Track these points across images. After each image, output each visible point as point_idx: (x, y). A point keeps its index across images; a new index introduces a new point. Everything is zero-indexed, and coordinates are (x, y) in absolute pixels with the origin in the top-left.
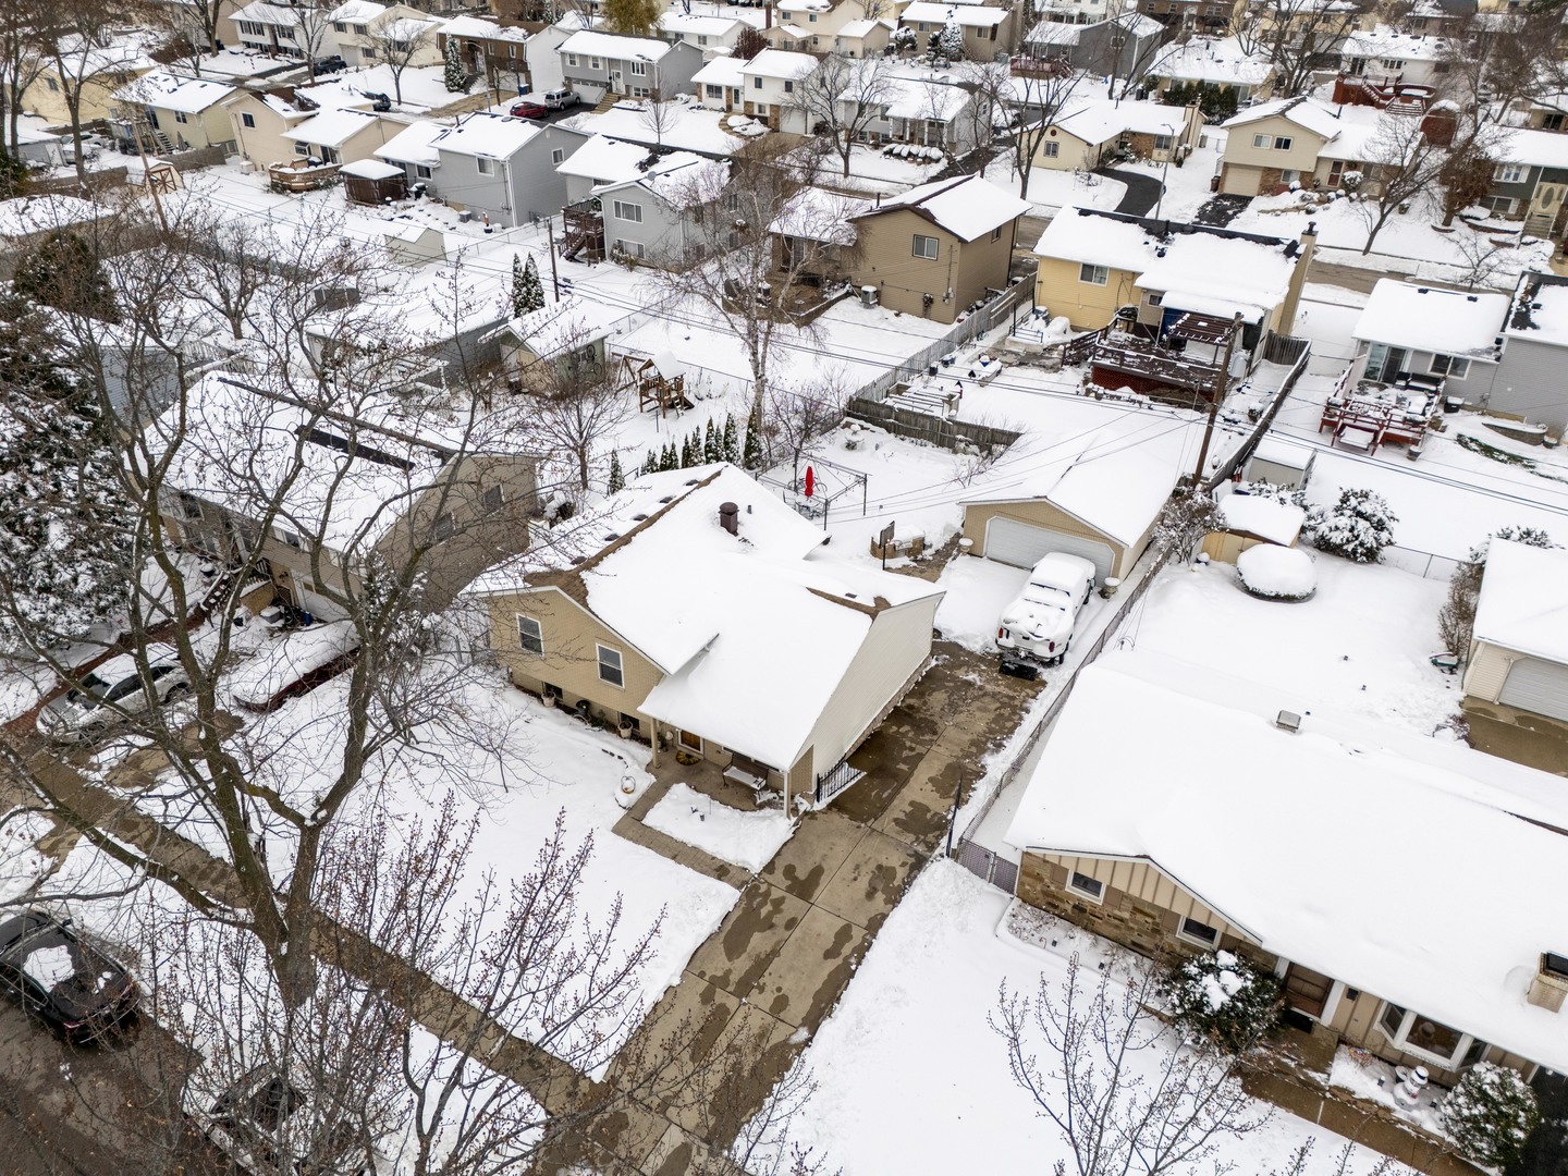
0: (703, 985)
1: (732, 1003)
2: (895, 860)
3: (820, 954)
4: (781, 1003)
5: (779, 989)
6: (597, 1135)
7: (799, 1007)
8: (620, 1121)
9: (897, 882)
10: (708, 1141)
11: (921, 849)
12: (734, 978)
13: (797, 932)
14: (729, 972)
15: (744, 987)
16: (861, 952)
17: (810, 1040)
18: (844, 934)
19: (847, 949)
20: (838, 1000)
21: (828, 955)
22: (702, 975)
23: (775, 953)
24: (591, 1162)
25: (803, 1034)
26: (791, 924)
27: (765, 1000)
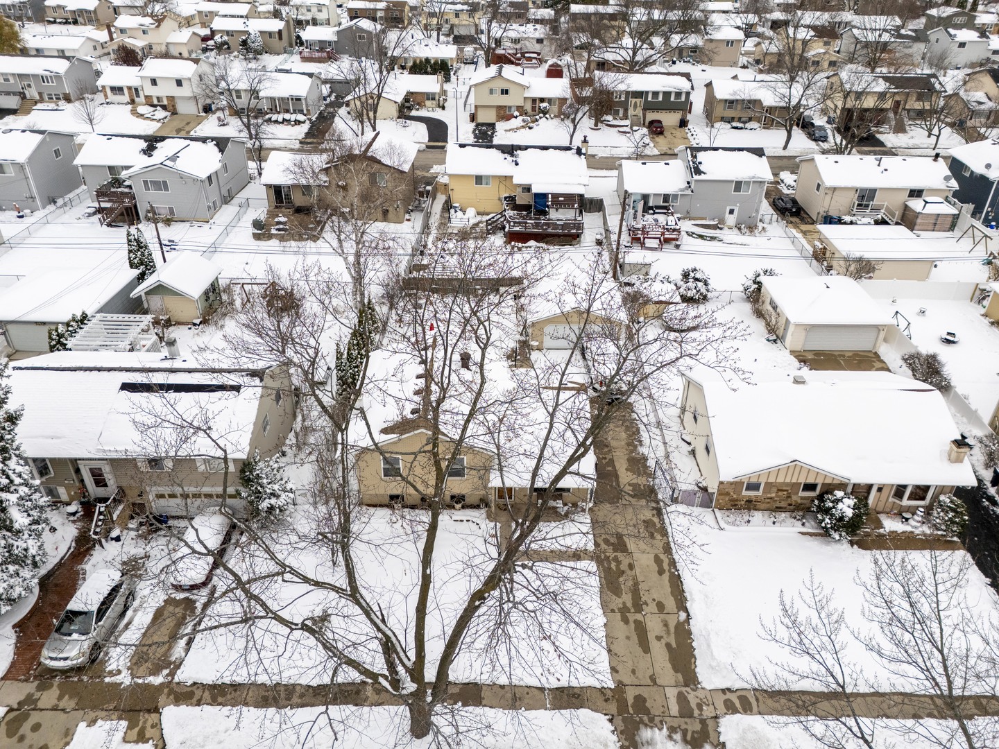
0: (618, 616)
1: (639, 617)
2: (648, 514)
3: (657, 574)
4: (661, 607)
5: (654, 600)
6: (637, 712)
7: (670, 604)
8: (640, 700)
9: (658, 526)
10: (686, 685)
11: (654, 505)
12: (629, 604)
13: (637, 569)
14: (624, 603)
15: (638, 607)
16: (673, 563)
17: (688, 615)
18: (658, 560)
19: (666, 566)
20: (683, 591)
21: (661, 572)
22: (613, 611)
23: (636, 584)
24: (646, 725)
25: (683, 616)
26: (631, 567)
27: (652, 607)
